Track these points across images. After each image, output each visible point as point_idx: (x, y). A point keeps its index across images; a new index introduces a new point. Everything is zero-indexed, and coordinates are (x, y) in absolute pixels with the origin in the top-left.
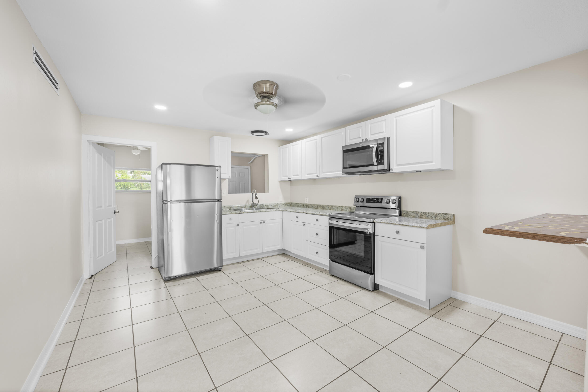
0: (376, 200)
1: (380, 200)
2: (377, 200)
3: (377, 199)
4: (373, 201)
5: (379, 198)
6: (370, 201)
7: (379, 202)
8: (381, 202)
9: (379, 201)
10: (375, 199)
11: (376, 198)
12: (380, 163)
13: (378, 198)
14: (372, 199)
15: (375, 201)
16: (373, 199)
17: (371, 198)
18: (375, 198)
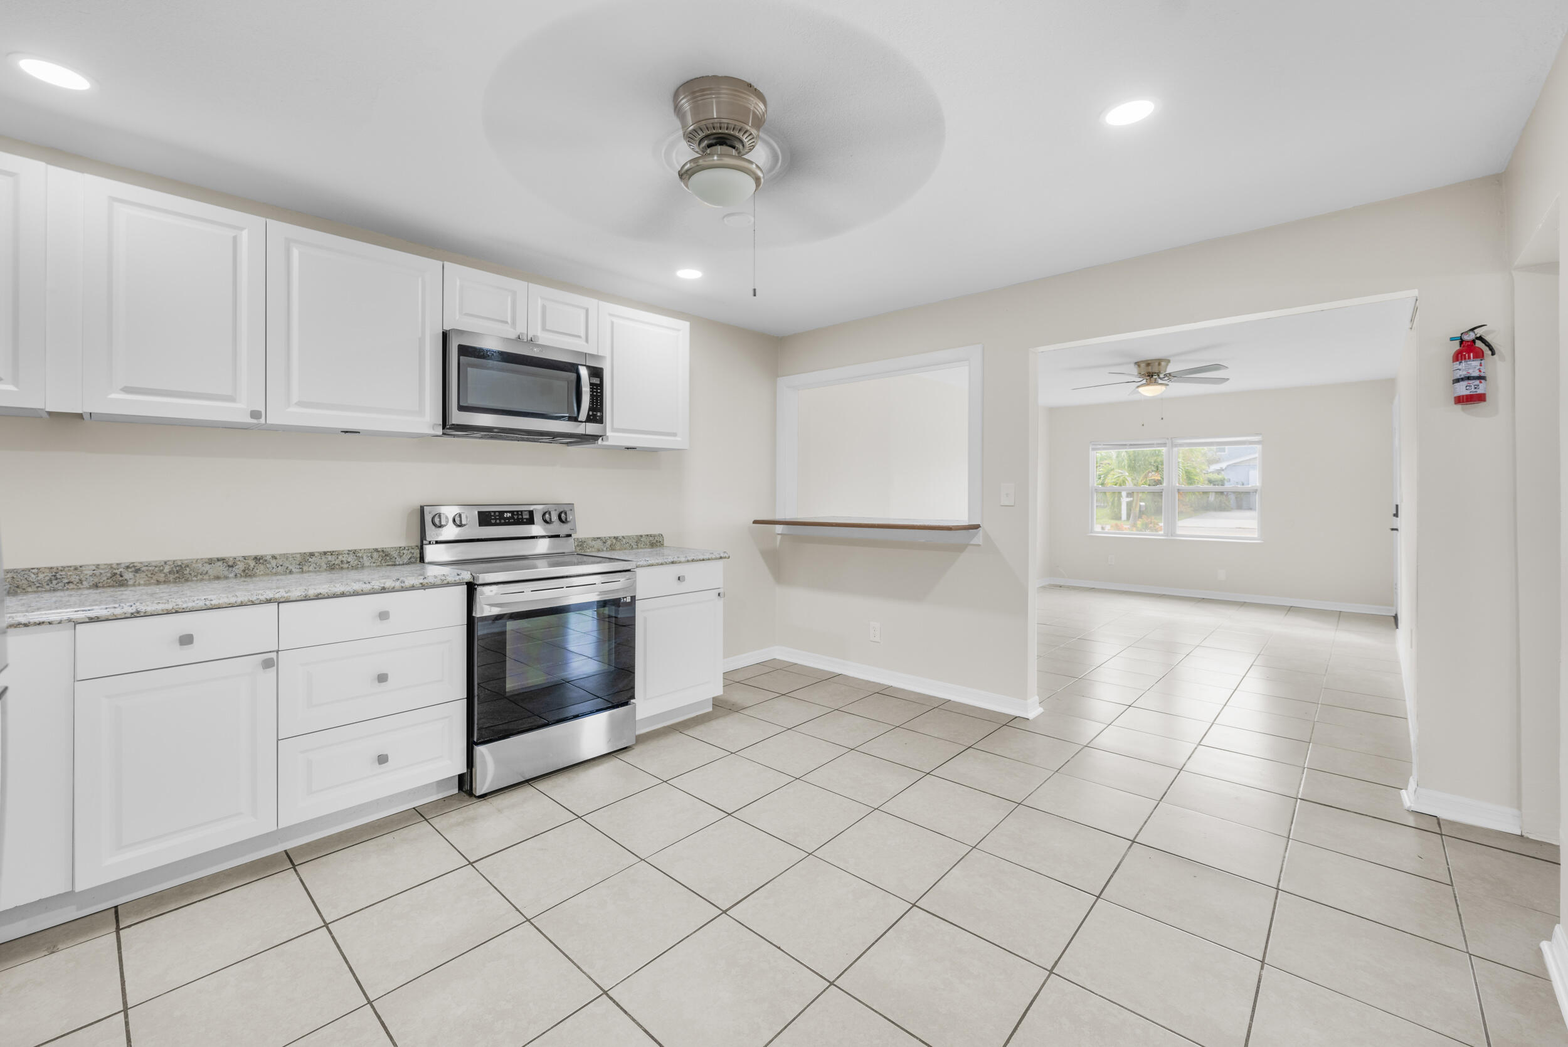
0: (512, 517)
1: (526, 516)
2: (516, 517)
3: (515, 513)
4: (503, 521)
5: (521, 511)
6: (493, 521)
7: (525, 520)
8: (531, 521)
9: (522, 519)
10: (509, 515)
11: (512, 512)
12: (592, 417)
13: (517, 512)
14: (497, 514)
15: (507, 518)
16: (502, 513)
17: (495, 512)
18: (507, 512)
